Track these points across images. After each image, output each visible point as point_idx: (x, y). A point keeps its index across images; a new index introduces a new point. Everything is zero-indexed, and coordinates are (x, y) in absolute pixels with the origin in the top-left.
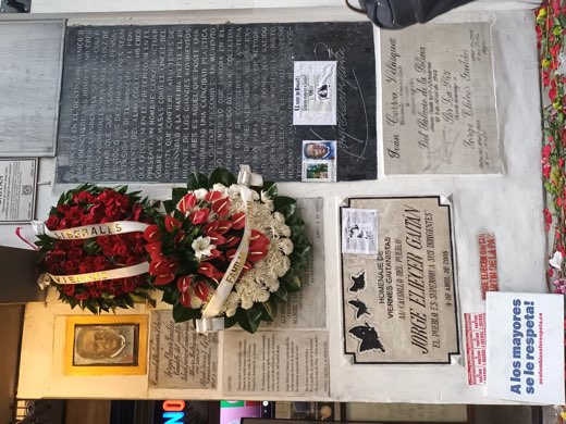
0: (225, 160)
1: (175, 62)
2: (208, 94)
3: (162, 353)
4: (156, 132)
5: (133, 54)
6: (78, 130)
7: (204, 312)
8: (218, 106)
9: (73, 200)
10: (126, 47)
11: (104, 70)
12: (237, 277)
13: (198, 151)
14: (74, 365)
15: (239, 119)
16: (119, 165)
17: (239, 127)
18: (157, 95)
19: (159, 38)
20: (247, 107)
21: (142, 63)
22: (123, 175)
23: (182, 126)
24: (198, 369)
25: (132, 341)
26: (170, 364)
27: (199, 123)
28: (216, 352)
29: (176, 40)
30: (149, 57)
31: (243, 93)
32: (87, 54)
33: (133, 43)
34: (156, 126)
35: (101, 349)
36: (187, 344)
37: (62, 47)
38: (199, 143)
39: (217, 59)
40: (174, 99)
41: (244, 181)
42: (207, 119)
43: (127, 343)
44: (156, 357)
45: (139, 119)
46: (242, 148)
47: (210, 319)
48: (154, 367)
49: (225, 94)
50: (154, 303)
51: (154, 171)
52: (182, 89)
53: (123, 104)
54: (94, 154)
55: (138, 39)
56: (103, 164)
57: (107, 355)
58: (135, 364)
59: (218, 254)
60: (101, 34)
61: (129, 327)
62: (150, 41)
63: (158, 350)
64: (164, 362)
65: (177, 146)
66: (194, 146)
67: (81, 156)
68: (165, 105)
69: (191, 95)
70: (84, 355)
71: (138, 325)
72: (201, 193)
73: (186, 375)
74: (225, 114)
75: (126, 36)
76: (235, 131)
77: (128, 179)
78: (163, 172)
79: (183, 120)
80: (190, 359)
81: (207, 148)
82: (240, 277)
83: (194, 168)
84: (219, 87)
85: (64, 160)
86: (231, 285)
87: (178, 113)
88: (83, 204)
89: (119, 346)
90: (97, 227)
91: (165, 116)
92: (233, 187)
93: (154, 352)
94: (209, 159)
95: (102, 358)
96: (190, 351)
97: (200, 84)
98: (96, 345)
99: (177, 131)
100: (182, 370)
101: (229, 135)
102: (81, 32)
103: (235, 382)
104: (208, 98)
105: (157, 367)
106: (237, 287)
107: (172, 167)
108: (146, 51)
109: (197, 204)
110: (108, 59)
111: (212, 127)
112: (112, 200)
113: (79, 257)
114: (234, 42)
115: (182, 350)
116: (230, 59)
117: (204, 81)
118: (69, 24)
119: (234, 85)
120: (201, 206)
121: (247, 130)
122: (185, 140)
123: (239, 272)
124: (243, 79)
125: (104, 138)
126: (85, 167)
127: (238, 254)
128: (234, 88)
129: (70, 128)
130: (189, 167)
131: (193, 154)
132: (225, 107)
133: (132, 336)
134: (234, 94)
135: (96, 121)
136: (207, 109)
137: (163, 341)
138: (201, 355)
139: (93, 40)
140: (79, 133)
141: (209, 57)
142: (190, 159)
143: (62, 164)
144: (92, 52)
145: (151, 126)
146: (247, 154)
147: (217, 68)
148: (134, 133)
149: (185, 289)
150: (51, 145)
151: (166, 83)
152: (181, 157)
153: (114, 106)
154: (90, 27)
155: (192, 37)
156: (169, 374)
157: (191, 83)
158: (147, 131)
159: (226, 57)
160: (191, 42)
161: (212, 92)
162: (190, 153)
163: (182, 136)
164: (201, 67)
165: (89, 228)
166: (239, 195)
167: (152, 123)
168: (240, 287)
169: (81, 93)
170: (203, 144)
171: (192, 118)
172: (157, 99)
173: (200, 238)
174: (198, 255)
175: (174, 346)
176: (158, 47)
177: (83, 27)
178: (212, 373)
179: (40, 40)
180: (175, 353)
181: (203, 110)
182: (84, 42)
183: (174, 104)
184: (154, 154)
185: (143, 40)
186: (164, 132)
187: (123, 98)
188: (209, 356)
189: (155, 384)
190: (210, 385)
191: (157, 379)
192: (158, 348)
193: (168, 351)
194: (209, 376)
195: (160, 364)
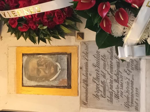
3: (90, 78)
7: (125, 40)
14: (23, 86)
24: (122, 93)
25: (66, 68)
26: (97, 88)
28: (139, 79)
35: (42, 73)
36: (111, 71)
43: (62, 70)
44: (86, 82)
47: (132, 46)
48: (84, 90)
50: (82, 35)
57: (47, 78)
58: (69, 87)
61: (63, 56)
63: (87, 76)
64: (92, 87)
70: (30, 78)
71: (70, 55)
73: (111, 98)
80: (115, 84)
89: (56, 71)
93: (84, 77)
95: (43, 81)
96: (115, 77)
98: (38, 70)
100: (108, 94)
105: (87, 90)
115: (108, 76)
133: (66, 63)
137: (91, 69)
138: (125, 81)
156: (97, 96)
175: (100, 73)
178: (135, 98)
180: (102, 79)
188: (132, 82)
189: (85, 104)
190: (134, 108)
191: (87, 100)
192: (87, 74)
193: (95, 77)
194: (132, 100)
195: (89, 87)
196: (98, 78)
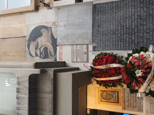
0: (144, 42)
1: (126, 12)
2: (137, 21)
3: (126, 101)
4: (121, 35)
5: (113, 11)
6: (98, 36)
7: (139, 91)
8: (141, 25)
9: (99, 57)
10: (110, 9)
11: (104, 17)
12: (150, 82)
13: (135, 40)
14: (101, 101)
15: (148, 29)
16: (110, 45)
17: (148, 32)
18: (121, 23)
19: (121, 4)
20: (151, 25)
21: (116, 13)
22: (111, 48)
23: (129, 32)
24: (137, 106)
25: (117, 96)
26: (128, 104)
27: (135, 31)
28: (143, 102)
29: (127, 4)
30: (118, 11)
31: (150, 20)
32: (99, 12)
33: (113, 7)
34: (121, 33)
35: (108, 97)
37: (92, 11)
38: (135, 38)
39: (140, 9)
40: (126, 24)
41: (151, 50)
42: (137, 30)
43: (115, 97)
44: (124, 102)
45: (115, 31)
46: (149, 39)
47: (141, 93)
48: (124, 104)
49: (143, 21)
51: (120, 47)
52: (129, 20)
53: (110, 27)
54: (103, 42)
55: (114, 6)
56: (105, 45)
57: (110, 99)
58: (118, 103)
59: (144, 75)
60: (103, 5)
61: (116, 92)
62: (118, 6)
64: (127, 103)
65: (128, 39)
66: (133, 38)
67: (99, 43)
68: (123, 26)
69: (132, 22)
70: (104, 99)
71: (118, 92)
72: (137, 55)
73: (133, 108)
74: (143, 28)
75: (110, 5)
76: (147, 33)
77: (113, 50)
78: (123, 47)
79: (129, 30)
80: (135, 103)
81: (138, 39)
82: (151, 81)
83: (133, 46)
84: (141, 19)
85: (95, 45)
86: (148, 84)
87: (128, 28)
88: (102, 59)
89: (113, 97)
90: (106, 65)
91: (123, 30)
92: (147, 52)
93: (123, 100)
94: (138, 43)
96: (135, 101)
97: (134, 18)
98: (107, 96)
99: (128, 34)
100: (132, 106)
101: (145, 34)
102: (97, 6)
103: (149, 111)
104: (138, 23)
105: (125, 104)
106: (149, 84)
107: (126, 45)
108: (117, 9)
109: (136, 59)
110: (105, 13)
111: (139, 32)
112: (110, 57)
113: (102, 73)
114: (146, 3)
115: (132, 100)
116: (145, 9)
117: (136, 17)
118: (93, 4)
119: (146, 17)
120: (137, 60)
121: (151, 33)
122: (130, 37)
123: (151, 80)
124: (150, 15)
125: (105, 38)
126: (100, 46)
127: (150, 75)
128: (146, 18)
129: (96, 35)
130: (132, 45)
131: (133, 41)
132: (143, 25)
133: (117, 95)
134: (146, 21)
135: (103, 32)
136: (137, 26)
137: (126, 97)
138: (138, 102)
139: (101, 8)
140: (98, 37)
141: (137, 9)
142: (132, 43)
143: (94, 46)
144: (100, 11)
145: (119, 33)
146: (151, 40)
147: (140, 12)
148: (114, 36)
149: (134, 85)
150: (91, 40)
151: (124, 19)
152: (129, 42)
153: (108, 28)
154: (100, 4)
155: (132, 3)
156: (128, 107)
157: (132, 18)
158: (118, 35)
159: (143, 9)
160: (131, 5)
161: (139, 20)
162: (132, 41)
163: (129, 35)
164: (135, 12)
165: (104, 66)
166: (149, 55)
167: (119, 32)
168: (151, 85)
169: (98, 24)
170: (136, 38)
171: (132, 29)
172: (121, 25)
173: (138, 70)
174: (137, 75)
175: (129, 99)
176: (121, 8)
177: (97, 4)
178: (141, 108)
179: (86, 9)
180: (130, 101)
181: (136, 27)
182: (98, 8)
183: (126, 25)
184: (121, 42)
185: (116, 6)
186: (123, 35)
187: (110, 25)
188: (141, 103)
189: (124, 109)
190: (141, 111)
191: (125, 108)
192: (125, 99)
193: (128, 100)
194: (141, 109)
195: (125, 103)
196: (128, 101)
